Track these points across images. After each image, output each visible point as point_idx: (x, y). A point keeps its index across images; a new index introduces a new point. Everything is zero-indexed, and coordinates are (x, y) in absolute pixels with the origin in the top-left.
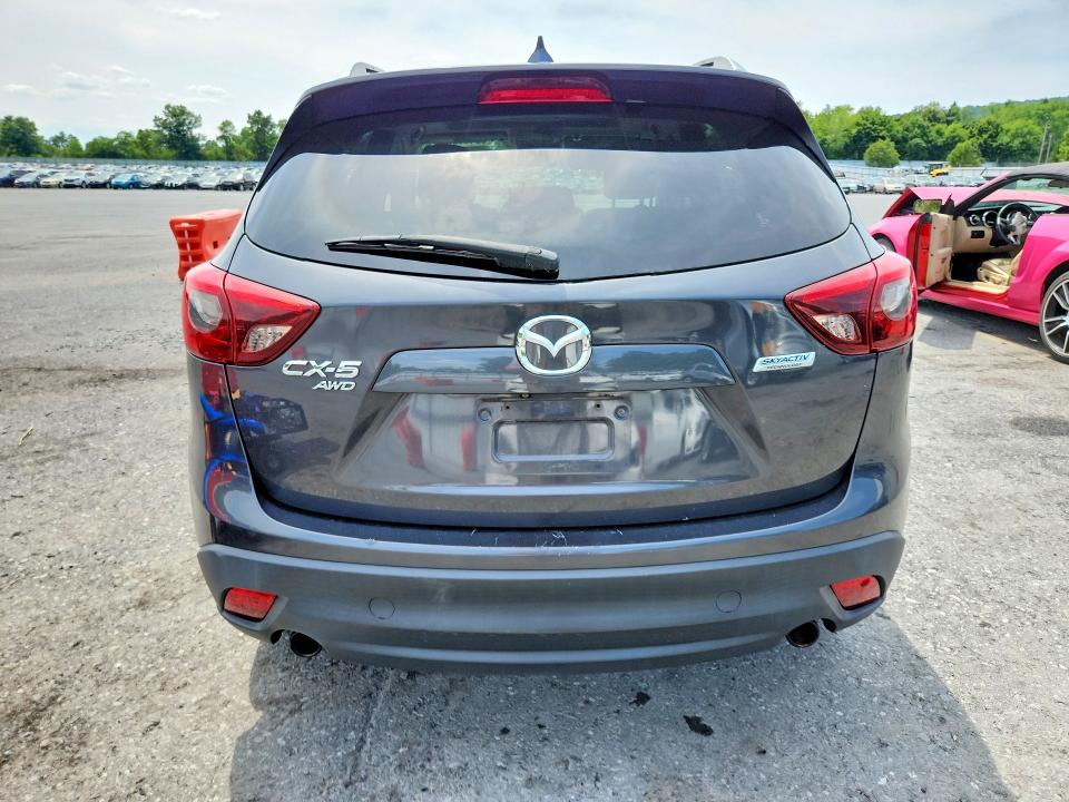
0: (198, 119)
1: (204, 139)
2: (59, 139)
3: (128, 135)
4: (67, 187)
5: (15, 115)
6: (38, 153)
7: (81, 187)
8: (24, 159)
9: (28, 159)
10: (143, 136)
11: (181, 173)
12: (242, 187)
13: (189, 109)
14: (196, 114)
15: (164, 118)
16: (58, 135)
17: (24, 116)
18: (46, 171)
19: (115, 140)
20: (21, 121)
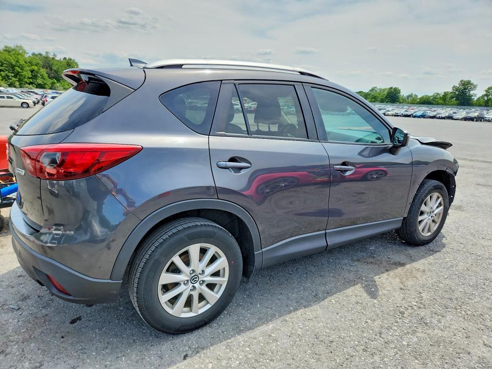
0: (475, 87)
1: (475, 96)
2: (409, 96)
3: (439, 94)
4: (395, 116)
5: (394, 87)
6: (398, 101)
7: (401, 116)
8: (391, 104)
9: (393, 104)
10: (446, 94)
11: (462, 113)
12: (475, 120)
13: (472, 82)
14: (475, 84)
15: (458, 86)
16: (410, 94)
17: (397, 87)
18: (390, 109)
19: (432, 96)
20: (395, 89)
